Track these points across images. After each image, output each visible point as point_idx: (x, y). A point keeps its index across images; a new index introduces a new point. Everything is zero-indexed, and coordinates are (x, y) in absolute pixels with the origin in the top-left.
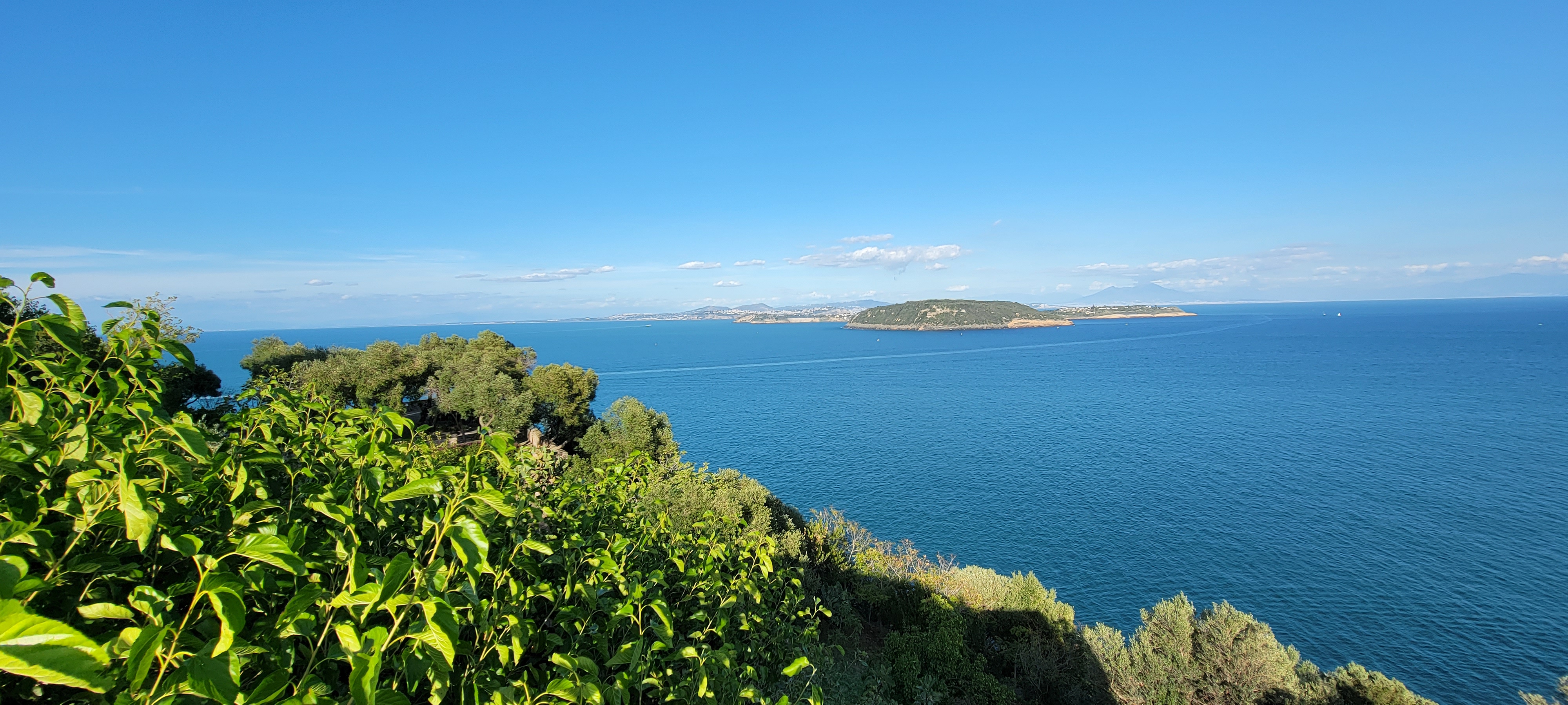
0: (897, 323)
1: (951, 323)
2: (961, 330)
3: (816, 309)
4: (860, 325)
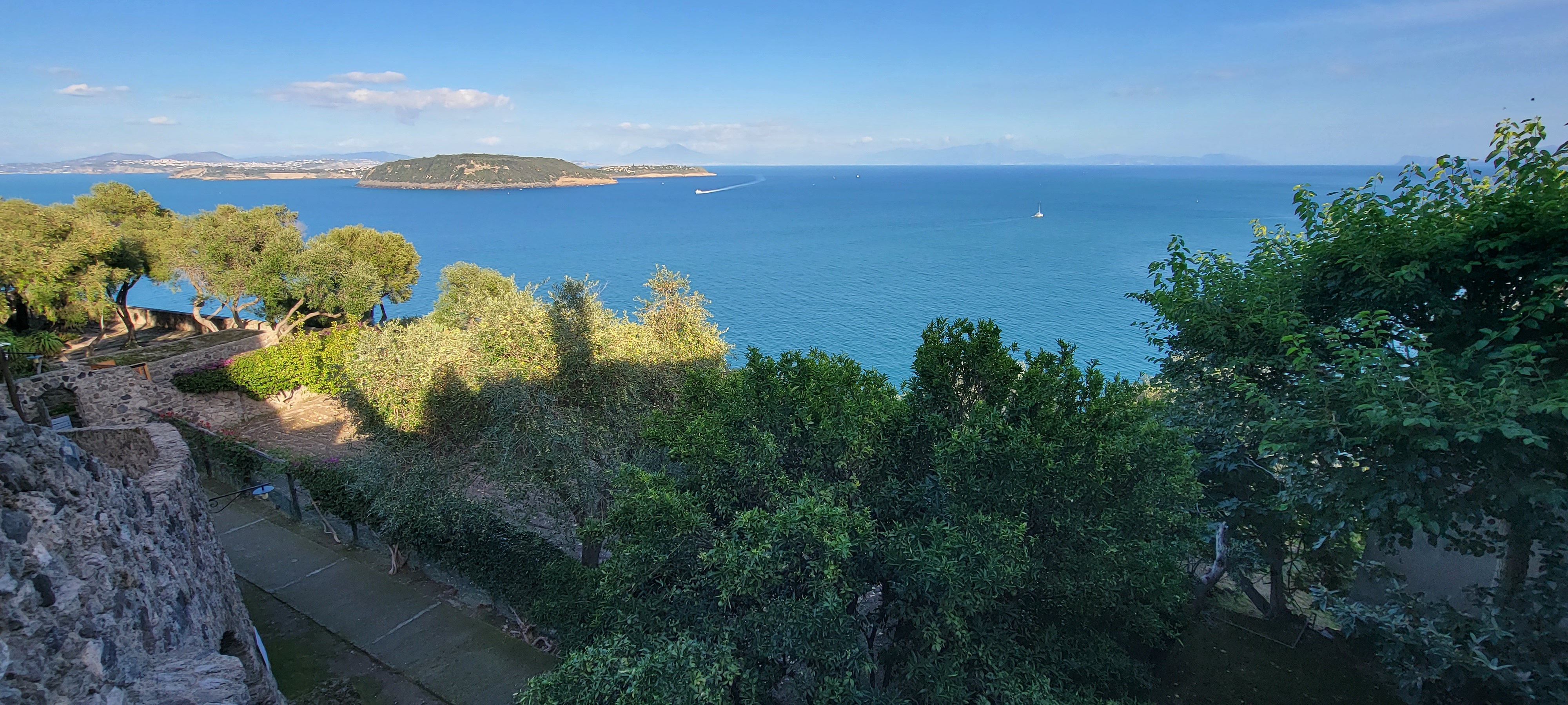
0: (428, 181)
1: (494, 182)
2: (507, 189)
3: (305, 161)
4: (378, 183)
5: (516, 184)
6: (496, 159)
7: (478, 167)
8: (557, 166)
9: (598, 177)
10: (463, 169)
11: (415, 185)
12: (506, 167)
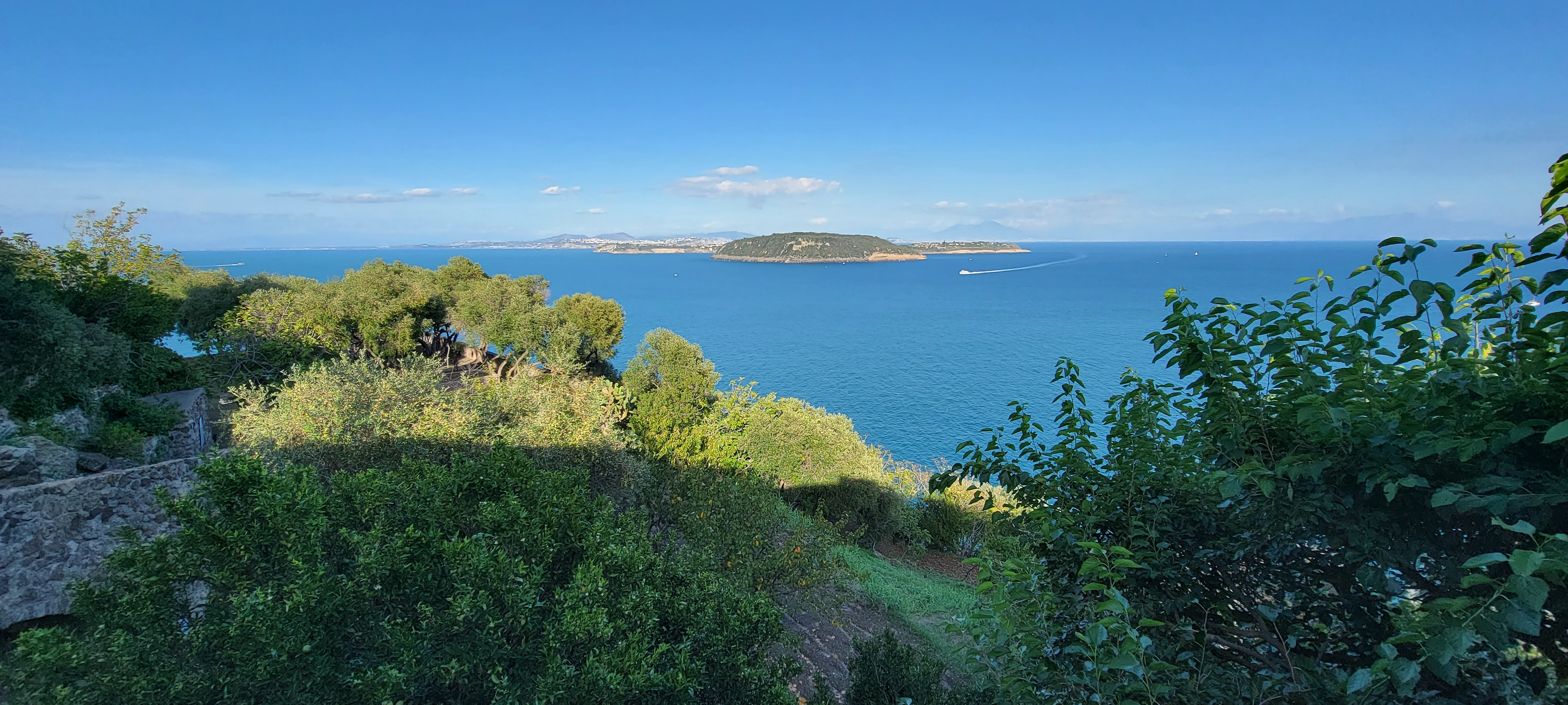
0: (763, 255)
1: (816, 256)
2: (826, 263)
3: (680, 239)
4: (726, 257)
5: (834, 259)
6: (820, 237)
7: (804, 244)
8: (871, 243)
9: (908, 253)
10: (792, 245)
11: (753, 258)
12: (828, 244)
